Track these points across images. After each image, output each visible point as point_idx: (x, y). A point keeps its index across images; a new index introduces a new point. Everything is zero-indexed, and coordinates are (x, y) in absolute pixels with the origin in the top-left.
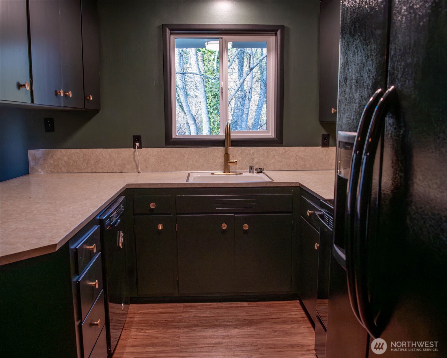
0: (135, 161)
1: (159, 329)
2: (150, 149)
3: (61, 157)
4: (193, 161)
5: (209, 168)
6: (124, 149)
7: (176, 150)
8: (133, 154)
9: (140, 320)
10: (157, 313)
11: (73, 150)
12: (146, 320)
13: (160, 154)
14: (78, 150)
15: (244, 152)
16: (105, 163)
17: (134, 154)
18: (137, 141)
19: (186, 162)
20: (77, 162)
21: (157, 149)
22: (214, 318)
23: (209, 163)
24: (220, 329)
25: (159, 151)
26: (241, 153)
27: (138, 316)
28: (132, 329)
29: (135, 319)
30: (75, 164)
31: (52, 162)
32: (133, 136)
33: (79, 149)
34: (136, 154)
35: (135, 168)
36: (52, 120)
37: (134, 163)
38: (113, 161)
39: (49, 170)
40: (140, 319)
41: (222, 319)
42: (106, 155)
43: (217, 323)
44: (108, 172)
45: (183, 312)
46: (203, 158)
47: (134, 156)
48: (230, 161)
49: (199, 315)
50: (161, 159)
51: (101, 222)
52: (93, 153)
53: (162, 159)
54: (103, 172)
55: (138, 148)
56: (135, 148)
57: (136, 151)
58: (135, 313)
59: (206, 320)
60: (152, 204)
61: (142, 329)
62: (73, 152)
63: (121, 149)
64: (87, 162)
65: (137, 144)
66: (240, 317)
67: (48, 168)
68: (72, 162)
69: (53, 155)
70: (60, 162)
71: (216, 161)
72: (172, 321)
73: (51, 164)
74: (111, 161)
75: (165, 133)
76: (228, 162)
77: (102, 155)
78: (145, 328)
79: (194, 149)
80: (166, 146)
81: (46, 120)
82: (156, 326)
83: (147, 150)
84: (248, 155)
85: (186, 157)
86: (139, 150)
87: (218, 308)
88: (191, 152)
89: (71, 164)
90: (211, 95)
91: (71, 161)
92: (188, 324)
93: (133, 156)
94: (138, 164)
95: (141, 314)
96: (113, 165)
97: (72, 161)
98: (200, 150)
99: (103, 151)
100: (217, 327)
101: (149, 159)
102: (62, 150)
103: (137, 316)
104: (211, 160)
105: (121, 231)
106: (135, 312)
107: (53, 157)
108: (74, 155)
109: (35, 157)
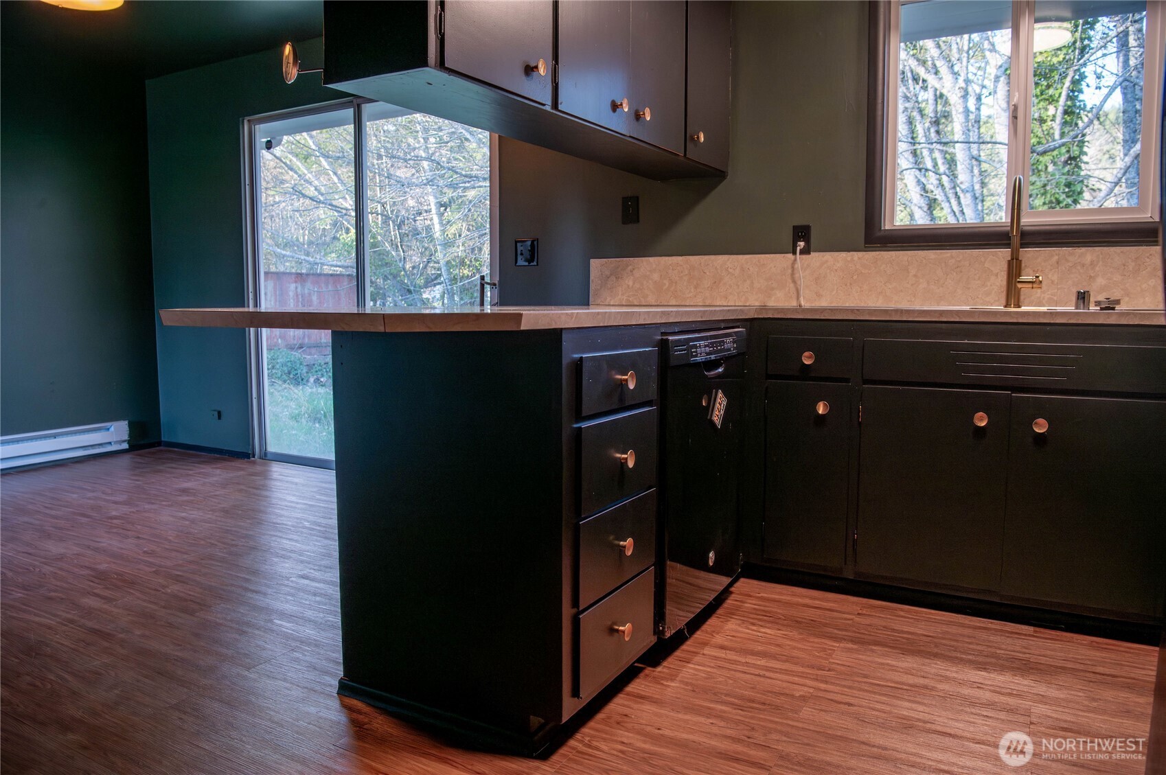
0: (794, 282)
1: (791, 632)
2: (828, 256)
3: (648, 273)
4: (928, 283)
5: (970, 299)
6: (772, 255)
7: (889, 256)
8: (790, 267)
9: (755, 609)
10: (798, 604)
11: (670, 258)
12: (770, 612)
13: (850, 265)
14: (680, 258)
15: (1067, 261)
16: (731, 286)
17: (793, 267)
18: (803, 237)
19: (912, 285)
20: (676, 283)
21: (844, 254)
22: (930, 638)
23: (969, 288)
24: (939, 662)
25: (849, 259)
26: (1058, 263)
27: (754, 602)
28: (733, 620)
29: (746, 605)
30: (673, 288)
31: (631, 283)
32: (794, 227)
33: (682, 256)
34: (796, 266)
35: (794, 296)
36: (636, 199)
37: (792, 285)
38: (748, 282)
39: (625, 298)
40: (756, 607)
41: (953, 646)
42: (734, 270)
43: (936, 650)
44: (737, 305)
45: (859, 614)
46: (955, 274)
47: (793, 271)
48: (1023, 278)
49: (897, 627)
50: (852, 277)
51: (664, 345)
52: (708, 265)
53: (855, 277)
54: (726, 304)
55: (802, 252)
56: (794, 253)
57: (795, 260)
58: (750, 596)
59: (908, 639)
60: (806, 354)
61: (753, 624)
62: (670, 262)
63: (767, 255)
64: (695, 283)
65: (802, 244)
66: (1002, 652)
67: (623, 295)
68: (667, 284)
69: (633, 269)
70: (645, 282)
71: (989, 284)
72: (826, 625)
73: (628, 286)
74: (745, 281)
75: (866, 219)
76: (1016, 279)
77: (727, 270)
78: (760, 623)
79: (932, 255)
80: (865, 247)
81: (625, 200)
82: (788, 626)
83: (823, 257)
84: (1079, 268)
85: (913, 272)
86: (804, 256)
87: (950, 623)
88: (924, 261)
89: (665, 287)
90: (1044, 204)
91: (665, 281)
92: (863, 636)
93: (790, 271)
94: (799, 287)
95: (762, 599)
96: (746, 290)
97: (667, 282)
98: (949, 255)
99: (728, 260)
100: (932, 657)
101: (824, 277)
102: (651, 259)
103: (752, 600)
104: (975, 280)
105: (720, 391)
106: (751, 594)
107: (634, 272)
108: (673, 269)
109: (602, 274)
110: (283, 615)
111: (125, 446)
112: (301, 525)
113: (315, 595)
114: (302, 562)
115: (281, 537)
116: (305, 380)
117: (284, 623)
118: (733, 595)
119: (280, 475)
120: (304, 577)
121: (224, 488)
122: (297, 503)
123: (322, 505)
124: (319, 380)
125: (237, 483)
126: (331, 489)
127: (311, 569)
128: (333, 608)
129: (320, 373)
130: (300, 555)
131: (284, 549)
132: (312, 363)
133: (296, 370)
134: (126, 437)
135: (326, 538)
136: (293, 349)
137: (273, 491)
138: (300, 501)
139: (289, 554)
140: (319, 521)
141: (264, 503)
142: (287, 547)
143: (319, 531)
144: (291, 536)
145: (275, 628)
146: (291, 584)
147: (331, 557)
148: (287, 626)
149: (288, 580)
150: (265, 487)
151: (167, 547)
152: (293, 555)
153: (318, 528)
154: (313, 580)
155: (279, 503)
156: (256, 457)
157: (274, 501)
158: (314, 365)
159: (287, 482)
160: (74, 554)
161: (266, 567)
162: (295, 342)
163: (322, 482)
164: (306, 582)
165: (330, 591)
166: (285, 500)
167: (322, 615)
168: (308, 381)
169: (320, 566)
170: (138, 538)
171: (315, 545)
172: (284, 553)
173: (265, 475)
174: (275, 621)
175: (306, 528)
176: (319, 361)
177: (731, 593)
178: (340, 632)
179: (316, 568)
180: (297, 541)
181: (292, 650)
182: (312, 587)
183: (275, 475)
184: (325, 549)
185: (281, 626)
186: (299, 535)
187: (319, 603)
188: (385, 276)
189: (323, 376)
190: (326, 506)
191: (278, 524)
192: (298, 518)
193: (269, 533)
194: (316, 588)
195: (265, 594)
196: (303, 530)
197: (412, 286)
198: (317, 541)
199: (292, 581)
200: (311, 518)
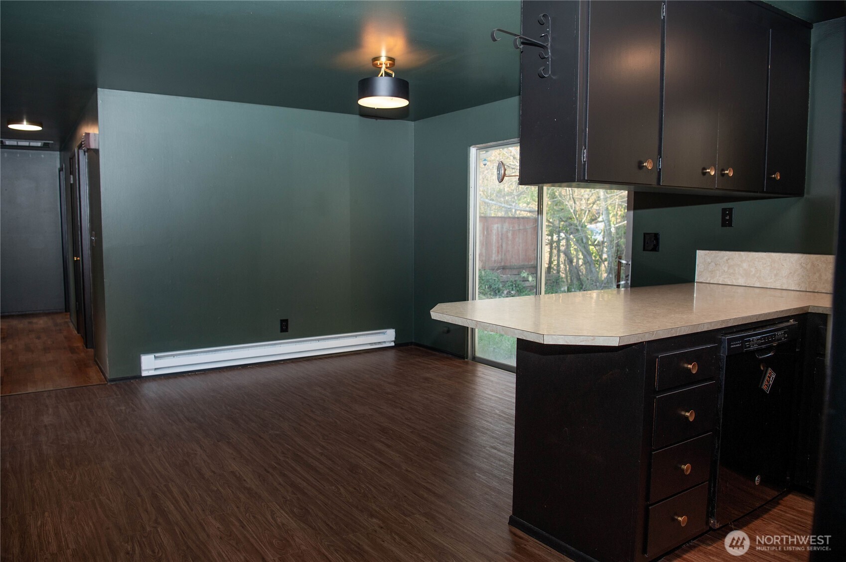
3: (739, 263)
9: (793, 519)
11: (757, 253)
14: (764, 254)
16: (802, 276)
20: (760, 271)
28: (773, 524)
29: (788, 515)
30: (758, 275)
31: (726, 269)
33: (765, 252)
38: (817, 274)
39: (722, 279)
42: (806, 265)
44: (806, 290)
52: (786, 260)
54: (798, 289)
62: (757, 256)
64: (775, 272)
67: (720, 277)
68: (754, 272)
69: (729, 259)
70: (737, 269)
73: (724, 271)
74: (815, 273)
77: (800, 264)
81: (724, 210)
89: (752, 273)
91: (752, 269)
96: (815, 280)
97: (753, 270)
99: (802, 257)
102: (742, 253)
103: (794, 512)
105: (770, 369)
106: (794, 507)
107: (729, 261)
108: (758, 261)
109: (705, 261)
110: (481, 470)
111: (393, 344)
112: (494, 412)
113: (500, 460)
114: (493, 437)
115: (482, 419)
116: (501, 292)
117: (481, 476)
118: (780, 506)
119: (483, 374)
120: (495, 448)
121: (449, 380)
122: (492, 396)
123: (507, 399)
124: (510, 292)
125: (457, 377)
126: (513, 388)
127: (498, 443)
128: (509, 471)
129: (511, 288)
130: (493, 433)
131: (483, 428)
132: (506, 280)
133: (495, 285)
134: (394, 339)
135: (508, 423)
136: (494, 269)
137: (478, 385)
138: (494, 394)
139: (486, 431)
140: (504, 410)
141: (472, 393)
142: (485, 426)
143: (505, 418)
144: (488, 419)
145: (477, 478)
146: (486, 451)
147: (510, 437)
148: (483, 478)
149: (485, 448)
150: (472, 382)
151: (418, 417)
152: (488, 432)
153: (504, 415)
154: (499, 450)
155: (481, 394)
156: (469, 358)
157: (478, 393)
158: (507, 281)
159: (487, 379)
160: (370, 415)
161: (473, 438)
162: (495, 265)
163: (508, 382)
164: (495, 451)
165: (509, 460)
166: (485, 393)
167: (503, 474)
168: (503, 293)
169: (504, 442)
170: (402, 408)
171: (502, 427)
172: (483, 430)
173: (473, 373)
174: (477, 474)
175: (496, 414)
176: (511, 279)
177: (779, 504)
178: (512, 487)
179: (501, 443)
180: (491, 423)
181: (485, 493)
182: (498, 455)
183: (479, 374)
184: (507, 431)
185: (479, 477)
186: (492, 419)
187: (502, 466)
188: (561, 218)
189: (512, 290)
190: (510, 400)
191: (480, 409)
192: (492, 407)
193: (476, 415)
194: (500, 456)
195: (471, 456)
196: (495, 416)
197: (579, 226)
198: (503, 425)
199: (487, 450)
200: (501, 408)
